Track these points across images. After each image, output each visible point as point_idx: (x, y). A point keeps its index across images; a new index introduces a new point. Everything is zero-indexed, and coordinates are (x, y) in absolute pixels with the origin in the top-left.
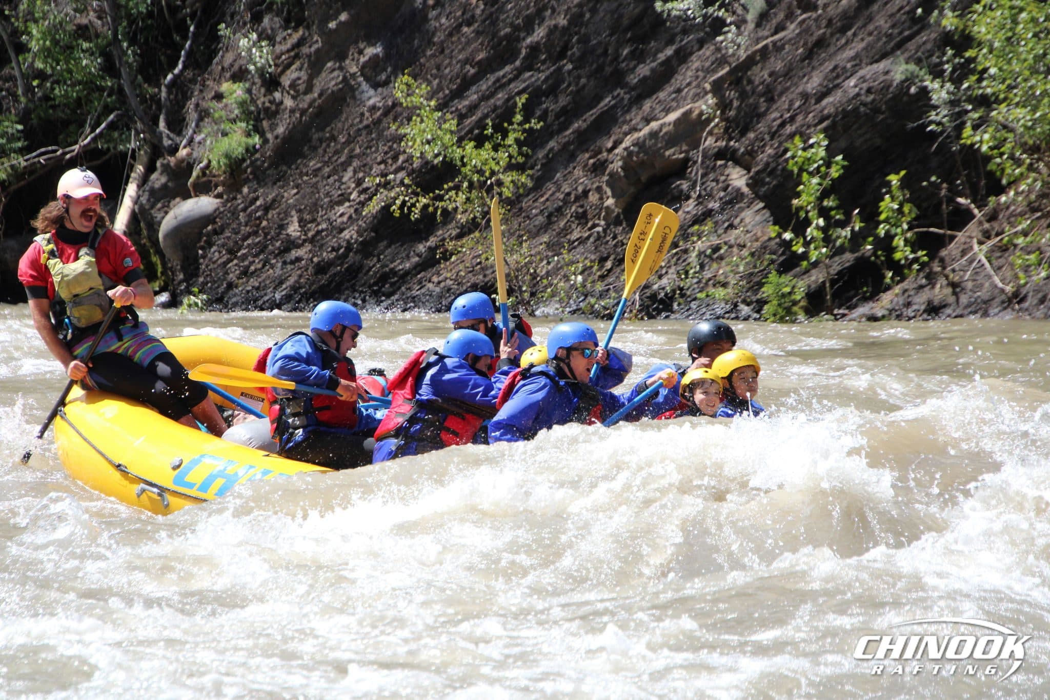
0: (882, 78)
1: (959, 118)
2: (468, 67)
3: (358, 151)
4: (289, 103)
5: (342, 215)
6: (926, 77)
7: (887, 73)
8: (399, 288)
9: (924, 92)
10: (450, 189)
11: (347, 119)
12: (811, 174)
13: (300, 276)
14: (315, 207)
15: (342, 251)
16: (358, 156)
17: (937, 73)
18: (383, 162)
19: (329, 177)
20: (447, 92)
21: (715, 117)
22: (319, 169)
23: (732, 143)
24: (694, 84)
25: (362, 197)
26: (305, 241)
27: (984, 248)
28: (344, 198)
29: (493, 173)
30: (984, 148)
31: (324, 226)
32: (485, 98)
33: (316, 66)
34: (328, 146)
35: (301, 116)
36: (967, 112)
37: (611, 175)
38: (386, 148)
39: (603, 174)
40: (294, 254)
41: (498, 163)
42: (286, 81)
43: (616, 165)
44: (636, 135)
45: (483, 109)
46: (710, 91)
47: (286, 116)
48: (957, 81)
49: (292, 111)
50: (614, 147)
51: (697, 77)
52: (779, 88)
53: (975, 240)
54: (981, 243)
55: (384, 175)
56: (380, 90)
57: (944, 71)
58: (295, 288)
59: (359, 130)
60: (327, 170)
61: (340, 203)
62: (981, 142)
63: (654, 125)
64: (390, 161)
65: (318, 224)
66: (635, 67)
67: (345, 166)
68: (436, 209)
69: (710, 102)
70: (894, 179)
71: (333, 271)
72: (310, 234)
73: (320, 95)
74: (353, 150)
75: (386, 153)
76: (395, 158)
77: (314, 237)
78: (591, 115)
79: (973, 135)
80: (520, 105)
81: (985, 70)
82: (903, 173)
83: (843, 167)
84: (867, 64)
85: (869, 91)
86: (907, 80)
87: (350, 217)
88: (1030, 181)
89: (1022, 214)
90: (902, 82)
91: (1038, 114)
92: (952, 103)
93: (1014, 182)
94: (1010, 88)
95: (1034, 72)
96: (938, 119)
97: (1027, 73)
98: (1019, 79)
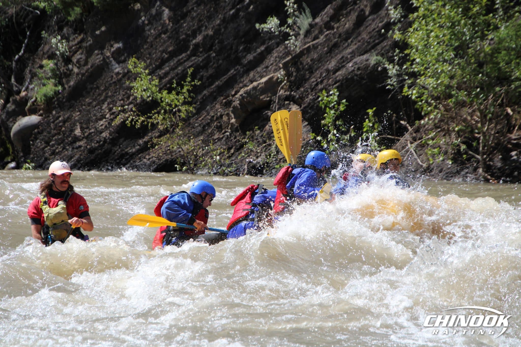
0: (365, 63)
1: (401, 83)
2: (164, 54)
3: (110, 94)
4: (76, 70)
5: (102, 125)
6: (386, 63)
7: (367, 60)
8: (130, 161)
9: (385, 70)
10: (155, 113)
11: (105, 79)
12: (331, 109)
13: (81, 155)
14: (88, 121)
15: (101, 143)
16: (110, 97)
17: (391, 61)
18: (122, 99)
19: (95, 107)
20: (154, 66)
21: (284, 80)
22: (91, 103)
23: (292, 93)
24: (274, 64)
25: (112, 117)
26: (83, 138)
27: (413, 145)
28: (103, 117)
29: (176, 106)
30: (414, 97)
31: (93, 130)
32: (173, 69)
33: (89, 52)
34: (95, 91)
35: (82, 77)
36: (405, 80)
37: (234, 107)
38: (124, 93)
39: (230, 107)
40: (78, 144)
41: (179, 101)
42: (74, 60)
43: (237, 103)
44: (246, 89)
45: (172, 74)
46: (282, 68)
47: (75, 77)
48: (401, 65)
49: (78, 74)
50: (236, 94)
51: (276, 61)
52: (315, 67)
53: (409, 142)
54: (411, 143)
55: (123, 106)
56: (121, 65)
57: (395, 60)
58: (78, 161)
59: (110, 84)
60: (94, 103)
61: (101, 119)
62: (412, 94)
63: (255, 84)
64: (126, 99)
65: (90, 130)
66: (246, 55)
67: (103, 102)
68: (148, 123)
69: (282, 73)
70: (370, 112)
71: (97, 152)
72: (86, 134)
73: (91, 67)
74: (107, 93)
75: (124, 95)
76: (128, 98)
77: (88, 136)
78: (224, 78)
79: (408, 91)
80: (190, 73)
81: (414, 60)
82: (374, 109)
83: (346, 105)
84: (358, 56)
85: (359, 69)
86: (377, 64)
87: (106, 126)
88: (435, 113)
89: (431, 130)
90: (375, 65)
91: (439, 81)
92: (398, 75)
93: (428, 114)
94: (426, 69)
95: (437, 61)
96: (392, 83)
97: (434, 61)
98: (430, 64)
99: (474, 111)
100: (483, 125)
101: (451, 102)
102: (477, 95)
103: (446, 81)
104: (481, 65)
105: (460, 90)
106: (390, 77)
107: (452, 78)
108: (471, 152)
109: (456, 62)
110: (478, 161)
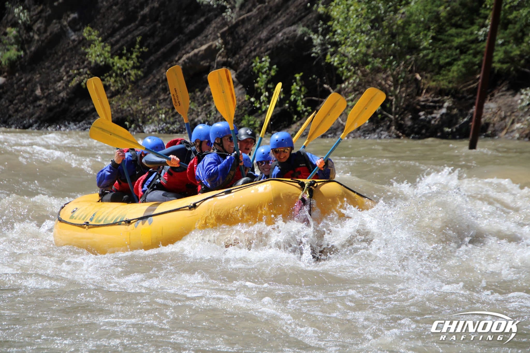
0: (292, 33)
1: (325, 51)
2: (115, 24)
3: (67, 58)
4: (36, 37)
5: (60, 86)
6: (311, 33)
7: (295, 31)
9: (310, 40)
10: (107, 76)
11: (62, 45)
12: (263, 73)
14: (48, 82)
15: (59, 102)
16: (67, 61)
17: (316, 31)
18: (78, 64)
19: (54, 70)
20: (107, 34)
21: (222, 48)
22: (50, 66)
23: (229, 59)
24: (213, 33)
25: (69, 79)
26: (43, 97)
28: (61, 79)
29: (126, 70)
30: (335, 64)
31: (52, 91)
32: (123, 37)
33: (48, 21)
35: (42, 43)
36: (328, 48)
38: (79, 58)
40: (38, 103)
41: (128, 66)
42: (35, 28)
44: (188, 55)
45: (122, 42)
46: (220, 37)
47: (35, 43)
48: (324, 35)
49: (38, 41)
50: (179, 59)
51: (214, 30)
52: (249, 36)
55: (78, 69)
56: (77, 32)
57: (319, 31)
59: (67, 50)
60: (53, 66)
61: (59, 81)
62: (334, 61)
63: (196, 51)
64: (81, 64)
65: (49, 90)
66: (188, 26)
67: (61, 65)
69: (220, 41)
70: (298, 76)
73: (50, 34)
74: (65, 58)
75: (79, 60)
76: (83, 62)
77: (47, 95)
78: (169, 46)
79: (331, 58)
80: (138, 41)
81: (336, 31)
82: (301, 74)
83: (276, 71)
84: (287, 27)
85: (287, 38)
86: (303, 34)
87: (63, 87)
88: (354, 78)
89: (351, 92)
90: (301, 35)
91: (358, 50)
92: (322, 45)
93: (347, 79)
94: (346, 39)
95: (356, 32)
96: (316, 51)
97: (353, 32)
98: (350, 35)
99: (388, 76)
100: (396, 88)
101: (368, 68)
102: (391, 62)
103: (364, 49)
104: (393, 36)
105: (375, 58)
106: (315, 46)
107: (368, 47)
108: (385, 113)
109: (372, 33)
110: (391, 121)
